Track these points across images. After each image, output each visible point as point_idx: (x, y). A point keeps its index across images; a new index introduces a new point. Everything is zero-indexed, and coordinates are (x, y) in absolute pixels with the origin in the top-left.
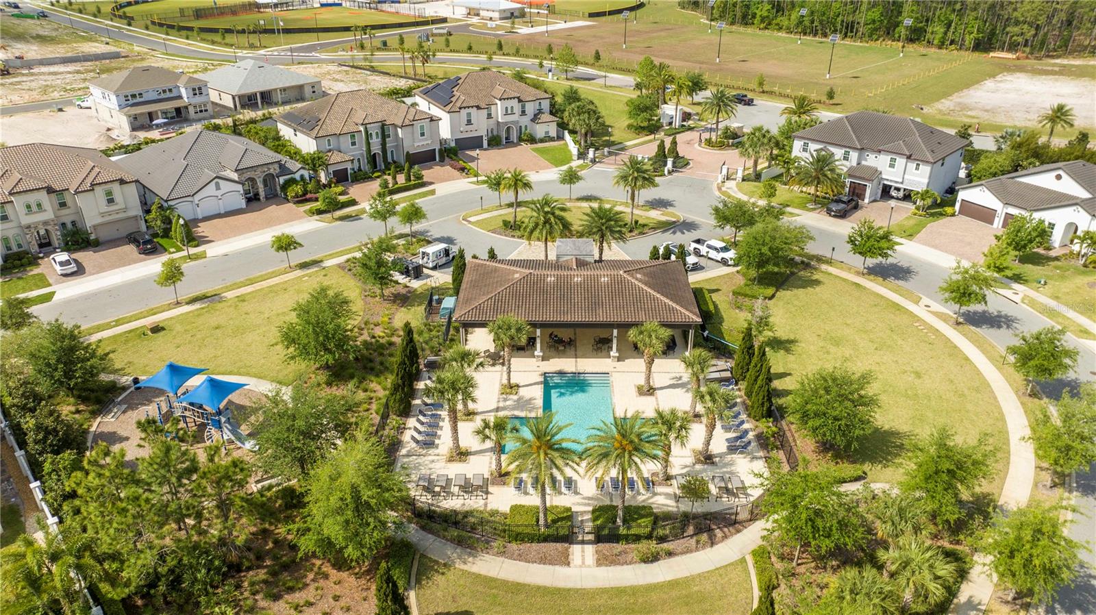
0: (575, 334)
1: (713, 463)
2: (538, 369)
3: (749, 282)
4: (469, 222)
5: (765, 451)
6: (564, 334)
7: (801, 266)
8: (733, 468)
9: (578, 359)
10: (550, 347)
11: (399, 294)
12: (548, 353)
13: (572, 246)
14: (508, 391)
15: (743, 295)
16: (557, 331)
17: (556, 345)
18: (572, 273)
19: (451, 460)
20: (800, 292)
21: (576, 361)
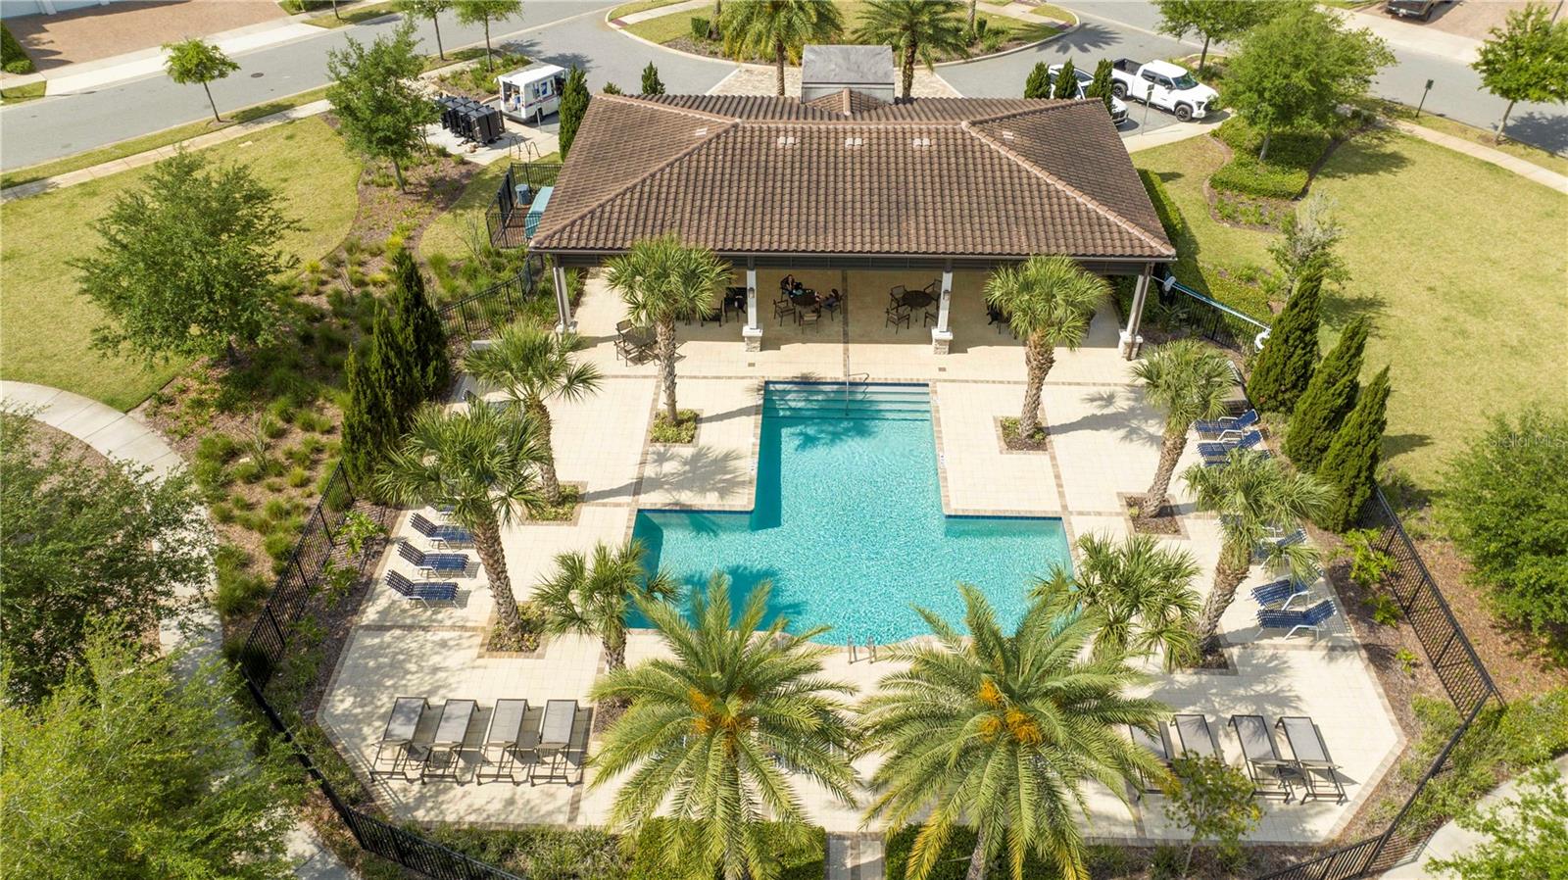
0: (845, 279)
1: (1224, 666)
2: (750, 372)
3: (1246, 158)
4: (623, 25)
5: (1364, 627)
6: (819, 283)
7: (1356, 124)
8: (1283, 683)
9: (851, 346)
10: (782, 313)
11: (442, 179)
12: (777, 329)
13: (841, 61)
14: (670, 432)
15: (1235, 186)
16: (799, 275)
17: (798, 308)
18: (840, 127)
19: (495, 645)
20: (1364, 181)
21: (846, 351)
